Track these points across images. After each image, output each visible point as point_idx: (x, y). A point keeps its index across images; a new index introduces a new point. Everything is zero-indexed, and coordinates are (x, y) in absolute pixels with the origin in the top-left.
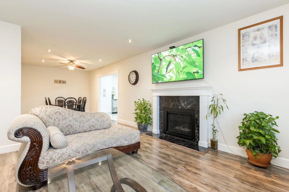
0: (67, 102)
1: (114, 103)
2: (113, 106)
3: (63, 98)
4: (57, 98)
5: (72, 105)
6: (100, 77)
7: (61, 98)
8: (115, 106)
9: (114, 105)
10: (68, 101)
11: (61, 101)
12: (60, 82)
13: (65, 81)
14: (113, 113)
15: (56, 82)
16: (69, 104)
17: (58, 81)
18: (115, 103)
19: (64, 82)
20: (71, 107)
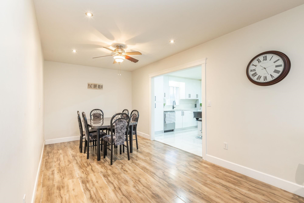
0: (115, 122)
1: (167, 117)
2: (166, 122)
3: (100, 111)
4: (92, 111)
5: (123, 126)
6: (153, 77)
7: (98, 111)
8: (169, 121)
9: (167, 120)
10: (116, 120)
11: (98, 115)
12: (95, 86)
13: (101, 85)
14: (165, 132)
15: (91, 87)
16: (119, 124)
17: (93, 85)
18: (169, 117)
19: (100, 87)
20: (122, 130)
